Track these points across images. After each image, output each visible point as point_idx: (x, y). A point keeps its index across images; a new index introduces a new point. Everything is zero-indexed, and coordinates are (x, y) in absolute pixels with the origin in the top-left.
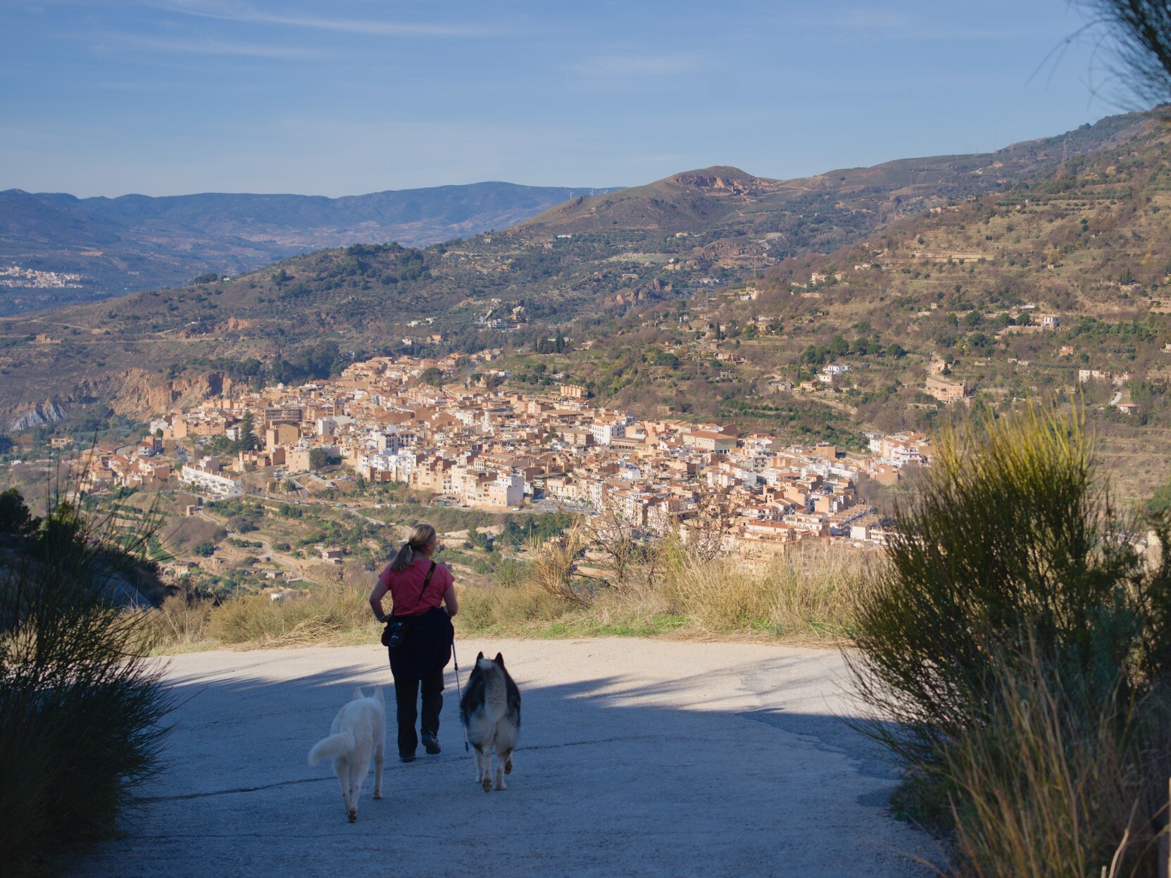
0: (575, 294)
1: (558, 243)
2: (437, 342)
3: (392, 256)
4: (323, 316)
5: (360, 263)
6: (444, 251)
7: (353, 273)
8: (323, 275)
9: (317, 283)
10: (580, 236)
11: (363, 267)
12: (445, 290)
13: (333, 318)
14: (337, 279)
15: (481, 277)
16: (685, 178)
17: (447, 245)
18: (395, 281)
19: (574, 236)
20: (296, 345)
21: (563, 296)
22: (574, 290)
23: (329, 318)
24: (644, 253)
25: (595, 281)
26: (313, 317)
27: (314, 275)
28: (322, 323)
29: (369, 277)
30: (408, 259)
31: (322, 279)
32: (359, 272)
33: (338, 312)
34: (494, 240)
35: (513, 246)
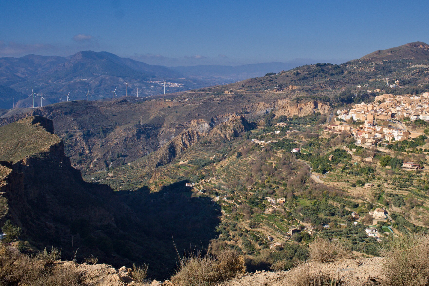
0: (413, 77)
1: (384, 63)
2: (379, 92)
3: (330, 67)
4: (321, 85)
5: (322, 69)
6: (346, 66)
7: (320, 72)
8: (311, 72)
10: (391, 61)
12: (358, 76)
13: (325, 85)
14: (315, 74)
15: (367, 73)
16: (411, 44)
17: (346, 64)
18: (334, 75)
19: (388, 61)
20: (316, 94)
21: (409, 77)
22: (412, 75)
23: (323, 85)
24: (424, 65)
25: (417, 73)
26: (318, 85)
27: (307, 73)
28: (322, 87)
29: (325, 73)
30: (336, 68)
31: (310, 74)
32: (322, 72)
33: (326, 83)
34: (362, 62)
35: (369, 64)
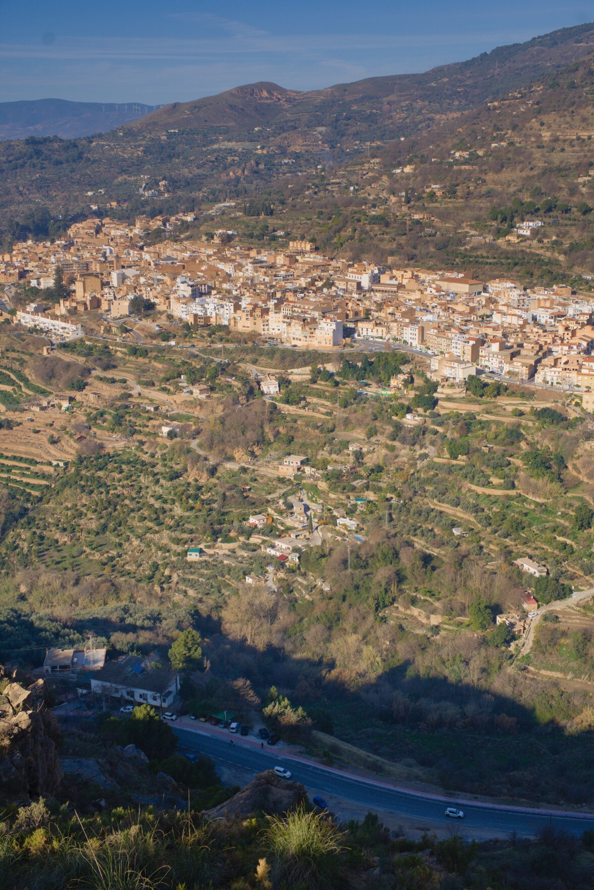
0: (200, 171)
1: (170, 136)
2: (114, 207)
3: (56, 145)
4: (21, 189)
5: (35, 150)
6: (91, 142)
7: (31, 157)
8: (10, 158)
9: (7, 165)
10: (184, 131)
11: (38, 153)
12: (102, 169)
13: (29, 190)
14: (20, 162)
15: (124, 160)
16: (242, 89)
17: (93, 137)
18: (61, 163)
19: (179, 130)
20: (6, 210)
21: (191, 173)
22: (198, 168)
23: (25, 190)
24: (237, 142)
25: (211, 162)
26: (14, 189)
27: (4, 159)
28: (21, 194)
29: (43, 160)
30: (68, 147)
31: (10, 162)
32: (35, 156)
33: (31, 185)
34: (125, 134)
35: (139, 138)
